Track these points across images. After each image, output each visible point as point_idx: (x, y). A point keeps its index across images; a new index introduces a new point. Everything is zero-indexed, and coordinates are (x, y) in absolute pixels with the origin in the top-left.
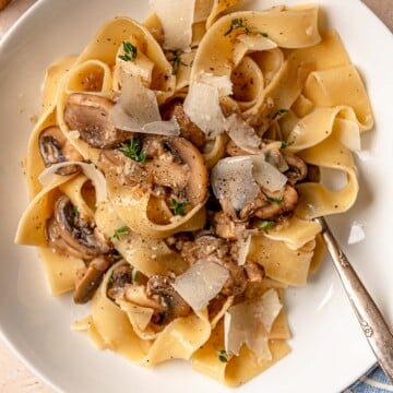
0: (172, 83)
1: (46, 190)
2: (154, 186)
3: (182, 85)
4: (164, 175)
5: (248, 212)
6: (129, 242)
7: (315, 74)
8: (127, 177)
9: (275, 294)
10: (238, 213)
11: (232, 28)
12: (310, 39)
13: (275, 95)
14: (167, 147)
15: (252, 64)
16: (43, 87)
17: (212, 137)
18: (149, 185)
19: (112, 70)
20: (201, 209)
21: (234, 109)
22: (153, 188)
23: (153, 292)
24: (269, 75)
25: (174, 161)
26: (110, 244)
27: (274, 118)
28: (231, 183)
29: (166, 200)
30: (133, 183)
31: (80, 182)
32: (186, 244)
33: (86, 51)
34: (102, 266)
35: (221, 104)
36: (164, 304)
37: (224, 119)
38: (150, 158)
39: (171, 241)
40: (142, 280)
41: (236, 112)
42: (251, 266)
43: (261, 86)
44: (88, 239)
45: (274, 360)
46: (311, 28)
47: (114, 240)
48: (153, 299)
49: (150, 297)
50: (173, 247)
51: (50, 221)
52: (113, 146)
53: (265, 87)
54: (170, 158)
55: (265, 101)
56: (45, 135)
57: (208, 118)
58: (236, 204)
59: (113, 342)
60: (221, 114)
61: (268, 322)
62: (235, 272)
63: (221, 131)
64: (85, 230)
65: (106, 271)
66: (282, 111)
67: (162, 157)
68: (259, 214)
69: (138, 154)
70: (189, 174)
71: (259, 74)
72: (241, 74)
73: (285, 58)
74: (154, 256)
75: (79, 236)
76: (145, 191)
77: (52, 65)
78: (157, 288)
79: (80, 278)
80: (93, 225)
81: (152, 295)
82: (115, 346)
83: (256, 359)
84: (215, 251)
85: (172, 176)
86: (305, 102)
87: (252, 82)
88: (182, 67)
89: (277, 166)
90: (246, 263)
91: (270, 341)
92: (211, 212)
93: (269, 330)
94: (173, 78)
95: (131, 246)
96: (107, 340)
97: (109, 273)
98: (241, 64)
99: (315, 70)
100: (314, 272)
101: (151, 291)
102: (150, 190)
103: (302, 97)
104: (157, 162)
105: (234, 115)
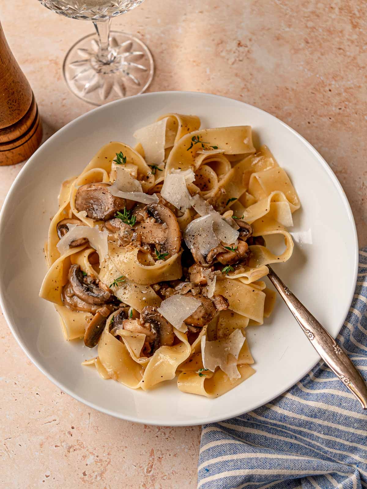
0: (152, 179)
1: (63, 257)
2: (142, 244)
3: (159, 180)
4: (149, 235)
5: (212, 257)
6: (125, 288)
7: (254, 175)
8: (122, 239)
9: (240, 331)
10: (205, 257)
11: (192, 144)
12: (248, 147)
13: (227, 187)
14: (150, 214)
15: (208, 168)
16: (59, 197)
17: (182, 211)
18: (139, 243)
19: (109, 173)
20: (178, 259)
21: (197, 192)
22: (142, 246)
23: (146, 321)
24: (221, 176)
25: (156, 222)
26: (111, 292)
27: (227, 204)
28: (199, 238)
29: (151, 254)
30: (127, 243)
31: (87, 253)
32: (169, 289)
33: (91, 164)
34: (105, 313)
35: (188, 189)
36: (154, 331)
37: (191, 198)
38: (138, 223)
39: (157, 287)
40: (136, 315)
41: (198, 193)
42: (218, 299)
43: (217, 181)
44: (94, 291)
45: (243, 379)
46: (247, 139)
47: (113, 288)
48: (145, 327)
49: (143, 325)
50: (158, 293)
52: (112, 217)
53: (219, 181)
54: (153, 220)
55: (220, 189)
56: (62, 223)
57: (179, 197)
58: (203, 252)
59: (115, 373)
60: (188, 194)
61: (236, 352)
62: (206, 304)
63: (188, 206)
64: (92, 285)
65: (108, 317)
66: (234, 199)
67: (148, 220)
68: (220, 259)
69: (130, 218)
70: (167, 232)
71: (213, 174)
72: (201, 176)
73: (232, 167)
74: (144, 299)
75: (88, 290)
76: (136, 246)
77: (65, 180)
78: (147, 315)
79: (88, 322)
80: (97, 281)
81: (144, 324)
82: (116, 376)
83: (229, 379)
84: (190, 291)
85: (155, 235)
86: (249, 197)
87: (209, 182)
88: (159, 172)
89: (233, 226)
90: (214, 297)
91: (238, 366)
92: (185, 269)
93: (237, 357)
94: (153, 176)
95: (127, 292)
96: (110, 370)
97: (111, 317)
98: (200, 169)
99: (255, 172)
100: (268, 316)
101: (144, 318)
102: (139, 246)
103: (247, 194)
104: (143, 225)
105: (198, 195)
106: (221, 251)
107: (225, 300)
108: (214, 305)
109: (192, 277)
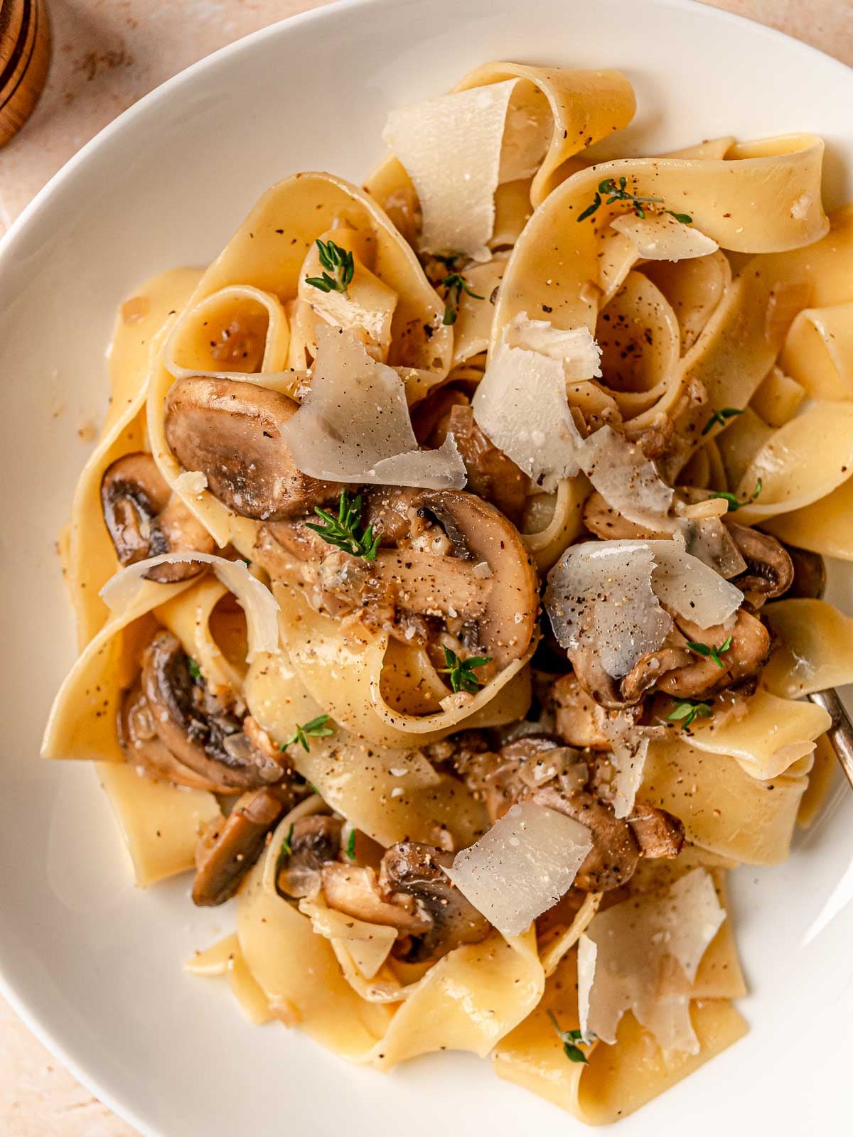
0: (442, 346)
1: (119, 621)
2: (399, 615)
3: (469, 350)
4: (425, 588)
5: (642, 684)
6: (334, 755)
7: (808, 313)
8: (329, 593)
9: (708, 881)
10: (615, 684)
11: (598, 201)
12: (804, 227)
13: (709, 372)
14: (432, 517)
15: (650, 293)
16: (109, 352)
17: (548, 486)
18: (388, 613)
19: (288, 314)
20: (519, 674)
21: (605, 412)
22: (396, 621)
23: (396, 887)
24: (694, 320)
25: (450, 553)
26: (285, 760)
27: (705, 432)
28: (599, 605)
29: (429, 650)
30: (344, 608)
31: (206, 601)
32: (481, 758)
33: (222, 262)
34: (263, 814)
35: (571, 403)
36: (425, 917)
37: (580, 442)
38: (388, 545)
39: (442, 752)
40: (368, 852)
41: (608, 420)
42: (648, 818)
43: (675, 350)
44: (229, 747)
45: (706, 1054)
46: (804, 201)
47: (296, 751)
48: (396, 904)
49: (388, 899)
50: (445, 767)
51: (130, 693)
52: (294, 515)
53: (682, 354)
54: (441, 545)
55: (685, 391)
56: (118, 476)
57: (538, 437)
58: (610, 663)
59: (293, 1006)
60: (573, 430)
61: (689, 956)
62: (608, 833)
63: (570, 471)
64: (221, 722)
65: (273, 827)
66: (727, 414)
67: (420, 542)
68: (670, 686)
69: (358, 534)
70: (489, 587)
71: (668, 319)
72: (622, 318)
73: (735, 276)
74: (397, 792)
75: (203, 739)
76: (375, 628)
77: (137, 292)
78: (406, 877)
79: (209, 846)
80: (239, 710)
81: (392, 894)
82: (296, 1015)
83: (658, 1050)
84: (556, 778)
85: (446, 591)
86: (787, 387)
87: (650, 340)
88: (469, 304)
89: (717, 562)
90: (636, 811)
91: (693, 1003)
92: (543, 677)
93: (690, 974)
94: (446, 332)
95: (338, 766)
96: (276, 1000)
97: (282, 830)
98: (623, 291)
99: (810, 306)
100: (806, 825)
101: (392, 883)
102: (387, 625)
103: (778, 373)
104: (406, 556)
105: (606, 429)
106: (671, 660)
107: (673, 824)
108: (632, 836)
109: (563, 715)
